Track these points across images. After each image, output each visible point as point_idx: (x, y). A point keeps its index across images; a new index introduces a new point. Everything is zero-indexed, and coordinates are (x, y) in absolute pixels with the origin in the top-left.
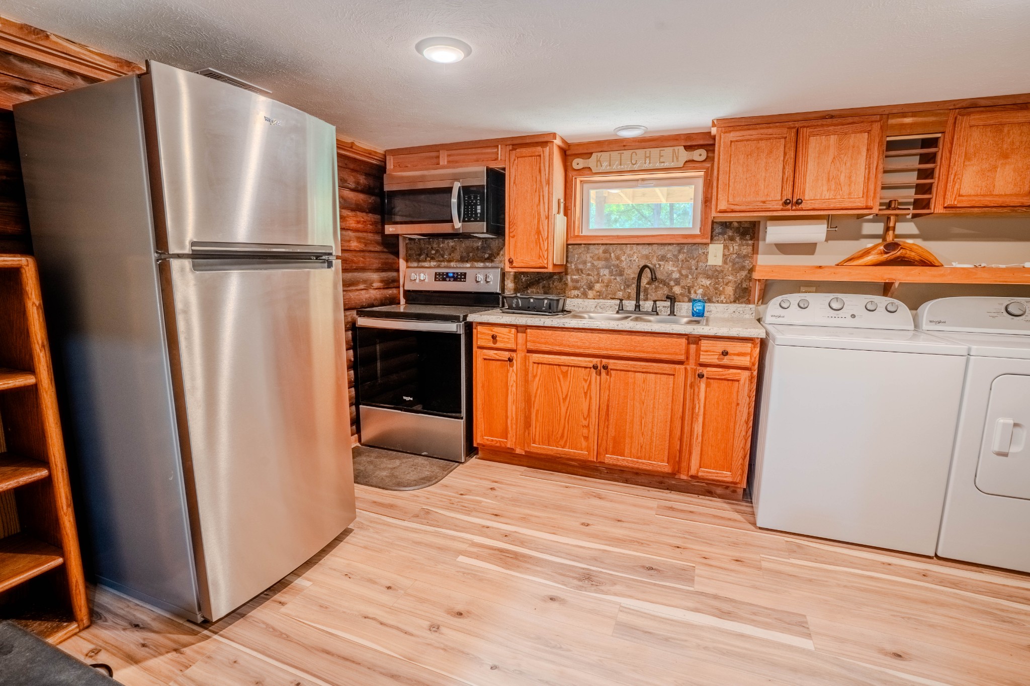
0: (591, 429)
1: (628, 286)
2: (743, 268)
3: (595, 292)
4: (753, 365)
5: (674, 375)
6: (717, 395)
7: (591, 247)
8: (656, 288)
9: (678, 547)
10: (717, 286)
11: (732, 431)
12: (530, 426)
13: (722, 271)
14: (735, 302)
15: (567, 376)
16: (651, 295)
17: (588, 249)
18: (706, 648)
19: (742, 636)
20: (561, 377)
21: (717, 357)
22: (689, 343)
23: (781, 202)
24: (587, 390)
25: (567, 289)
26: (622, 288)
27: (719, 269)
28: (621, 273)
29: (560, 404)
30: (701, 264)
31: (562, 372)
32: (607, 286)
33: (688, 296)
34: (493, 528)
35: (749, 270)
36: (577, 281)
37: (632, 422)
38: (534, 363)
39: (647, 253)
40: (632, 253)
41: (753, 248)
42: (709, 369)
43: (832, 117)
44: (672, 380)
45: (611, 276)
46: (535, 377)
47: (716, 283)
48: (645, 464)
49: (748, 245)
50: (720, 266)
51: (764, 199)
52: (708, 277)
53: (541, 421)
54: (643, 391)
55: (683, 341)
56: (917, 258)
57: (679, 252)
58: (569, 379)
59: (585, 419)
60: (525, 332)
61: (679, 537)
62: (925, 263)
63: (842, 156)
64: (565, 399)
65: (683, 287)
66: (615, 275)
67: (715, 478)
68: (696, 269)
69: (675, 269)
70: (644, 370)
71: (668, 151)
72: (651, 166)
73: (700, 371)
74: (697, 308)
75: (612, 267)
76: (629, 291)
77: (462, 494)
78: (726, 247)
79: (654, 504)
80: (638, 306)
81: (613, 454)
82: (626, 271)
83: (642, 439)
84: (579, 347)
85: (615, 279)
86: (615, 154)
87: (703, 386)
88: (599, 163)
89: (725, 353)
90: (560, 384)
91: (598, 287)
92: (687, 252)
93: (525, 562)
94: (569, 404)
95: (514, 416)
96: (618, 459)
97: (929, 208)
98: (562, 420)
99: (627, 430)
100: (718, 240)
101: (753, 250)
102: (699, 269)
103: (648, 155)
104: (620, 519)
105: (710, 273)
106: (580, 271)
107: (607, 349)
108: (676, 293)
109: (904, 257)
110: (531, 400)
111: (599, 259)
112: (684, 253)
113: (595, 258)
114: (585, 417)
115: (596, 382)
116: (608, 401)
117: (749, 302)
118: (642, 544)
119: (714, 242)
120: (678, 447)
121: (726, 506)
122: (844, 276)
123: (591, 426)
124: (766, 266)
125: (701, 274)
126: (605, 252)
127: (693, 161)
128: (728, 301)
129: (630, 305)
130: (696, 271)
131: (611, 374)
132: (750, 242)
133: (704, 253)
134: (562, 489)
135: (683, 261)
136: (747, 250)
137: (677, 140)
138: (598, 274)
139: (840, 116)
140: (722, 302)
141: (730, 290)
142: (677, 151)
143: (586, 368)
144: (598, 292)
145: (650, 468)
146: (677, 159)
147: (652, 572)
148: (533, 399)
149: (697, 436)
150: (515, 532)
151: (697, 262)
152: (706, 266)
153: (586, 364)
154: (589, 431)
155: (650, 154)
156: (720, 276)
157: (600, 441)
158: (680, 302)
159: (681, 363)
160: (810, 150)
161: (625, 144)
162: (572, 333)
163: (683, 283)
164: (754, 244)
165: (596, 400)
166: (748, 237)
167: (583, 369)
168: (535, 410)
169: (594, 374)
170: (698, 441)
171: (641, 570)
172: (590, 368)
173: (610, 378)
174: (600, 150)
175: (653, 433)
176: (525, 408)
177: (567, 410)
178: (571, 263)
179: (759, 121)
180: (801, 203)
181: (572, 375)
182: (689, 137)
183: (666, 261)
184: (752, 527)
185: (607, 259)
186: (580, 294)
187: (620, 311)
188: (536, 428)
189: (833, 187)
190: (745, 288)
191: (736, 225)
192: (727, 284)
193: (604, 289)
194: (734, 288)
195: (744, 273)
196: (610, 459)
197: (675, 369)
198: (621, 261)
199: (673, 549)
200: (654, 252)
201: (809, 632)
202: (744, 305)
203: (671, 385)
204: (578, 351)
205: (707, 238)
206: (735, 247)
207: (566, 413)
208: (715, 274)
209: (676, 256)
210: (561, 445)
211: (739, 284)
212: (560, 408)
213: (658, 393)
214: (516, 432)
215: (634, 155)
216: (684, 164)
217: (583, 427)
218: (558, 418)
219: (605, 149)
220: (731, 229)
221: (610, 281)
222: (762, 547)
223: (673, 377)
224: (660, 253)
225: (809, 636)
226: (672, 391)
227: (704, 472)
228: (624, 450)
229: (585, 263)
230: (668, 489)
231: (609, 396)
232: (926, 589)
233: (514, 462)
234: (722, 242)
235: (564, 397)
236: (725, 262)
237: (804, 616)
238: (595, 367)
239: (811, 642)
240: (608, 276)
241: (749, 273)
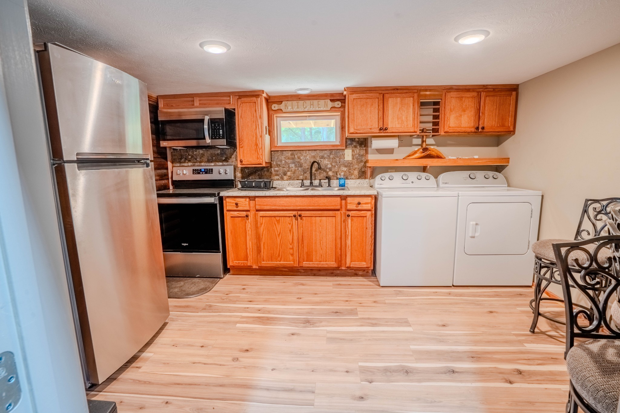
0: (294, 249)
1: (305, 173)
2: (361, 161)
3: (287, 177)
4: (372, 208)
5: (335, 217)
6: (357, 225)
7: (284, 152)
8: (320, 173)
9: (347, 301)
10: (350, 171)
11: (365, 242)
12: (261, 252)
13: (352, 163)
14: (359, 178)
15: (280, 222)
16: (318, 177)
17: (283, 153)
18: (369, 340)
19: (383, 332)
20: (276, 223)
21: (355, 206)
22: (341, 200)
23: (378, 129)
24: (291, 229)
25: (272, 176)
26: (302, 174)
27: (350, 162)
28: (301, 166)
29: (276, 238)
30: (341, 160)
31: (277, 220)
32: (294, 173)
33: (336, 177)
34: (251, 308)
35: (365, 162)
36: (277, 171)
37: (316, 243)
38: (261, 217)
39: (314, 155)
40: (306, 155)
41: (366, 151)
42: (352, 212)
43: (397, 89)
44: (335, 219)
45: (296, 167)
46: (261, 224)
47: (350, 169)
48: (324, 264)
49: (363, 150)
50: (351, 161)
51: (370, 127)
52: (346, 166)
53: (267, 248)
54: (320, 226)
55: (339, 199)
56: (435, 155)
57: (330, 154)
58: (280, 224)
59: (291, 244)
60: (254, 200)
61: (347, 297)
62: (439, 157)
63: (403, 108)
64: (279, 235)
65: (333, 172)
66: (298, 167)
67: (358, 266)
68: (339, 162)
69: (329, 163)
70: (320, 215)
71: (322, 102)
72: (314, 109)
73: (348, 213)
74: (342, 182)
75: (296, 163)
76: (306, 175)
77: (227, 294)
78: (353, 151)
79: (330, 284)
80: (311, 183)
81: (307, 261)
82: (303, 165)
83: (321, 251)
84: (285, 206)
85: (298, 169)
86: (295, 103)
87: (350, 221)
88: (286, 107)
89: (359, 204)
90: (276, 227)
91: (289, 173)
92: (334, 154)
93: (274, 320)
94: (281, 238)
95: (251, 247)
96: (310, 264)
97: (438, 132)
98: (278, 247)
99: (313, 248)
100: (349, 147)
101: (366, 152)
102: (341, 162)
103: (312, 103)
104: (316, 293)
105: (346, 164)
106: (279, 166)
107: (300, 206)
108: (330, 175)
109: (430, 154)
110: (260, 237)
111: (289, 159)
112: (333, 154)
113: (287, 158)
114: (291, 243)
115: (295, 224)
116: (303, 233)
117: (365, 178)
118: (330, 302)
119: (347, 149)
120: (340, 253)
121: (365, 279)
122: (407, 163)
123: (294, 248)
124: (373, 160)
125: (342, 165)
126: (292, 155)
127: (335, 107)
128: (356, 178)
129: (307, 182)
130: (339, 164)
131: (303, 219)
132: (364, 148)
133: (343, 154)
134: (282, 283)
135: (332, 158)
136: (363, 152)
137: (326, 96)
138: (289, 167)
139: (401, 89)
140: (353, 179)
141: (356, 173)
142: (326, 102)
143: (289, 217)
144: (289, 176)
145: (326, 266)
146: (327, 106)
147: (338, 314)
148: (261, 237)
149: (349, 247)
150: (264, 308)
151: (340, 159)
152: (344, 161)
153: (290, 215)
154: (293, 251)
155: (313, 103)
156: (351, 165)
157: (299, 256)
158: (332, 180)
159: (338, 210)
160: (389, 104)
161: (300, 97)
162: (281, 199)
163: (333, 170)
164: (366, 149)
165: (296, 234)
166: (363, 146)
167: (288, 217)
168: (263, 243)
169: (294, 220)
170: (349, 249)
171: (332, 314)
172: (292, 217)
173: (303, 221)
174: (287, 100)
175: (326, 247)
176: (257, 243)
177: (281, 241)
178: (274, 161)
179: (366, 89)
180: (387, 129)
181: (282, 222)
182: (332, 95)
183: (324, 159)
184: (378, 287)
185: (293, 159)
186: (279, 178)
187: (302, 186)
188: (264, 252)
189: (400, 122)
190: (363, 171)
191: (357, 140)
192: (355, 170)
193: (292, 175)
194: (358, 172)
195: (362, 164)
196: (306, 264)
197: (336, 213)
198: (301, 159)
199: (345, 302)
200: (318, 154)
201: (409, 324)
202: (363, 180)
203: (334, 222)
204: (284, 208)
205: (343, 147)
206: (357, 151)
207: (280, 242)
208: (348, 165)
209: (329, 156)
210: (278, 260)
211: (360, 169)
212: (277, 240)
213: (328, 227)
214: (253, 256)
215: (305, 103)
216: (330, 109)
217: (290, 249)
218: (276, 246)
219: (289, 100)
220: (355, 142)
221: (295, 170)
222: (384, 294)
223: (334, 217)
224: (321, 155)
225: (410, 326)
226: (335, 225)
227: (353, 264)
228: (312, 258)
229: (281, 161)
230: (336, 276)
231: (303, 231)
232: (451, 299)
233: (251, 274)
234: (351, 148)
235: (278, 234)
236: (353, 159)
237: (407, 319)
238: (295, 216)
239: (411, 328)
240: (294, 168)
241: (365, 164)
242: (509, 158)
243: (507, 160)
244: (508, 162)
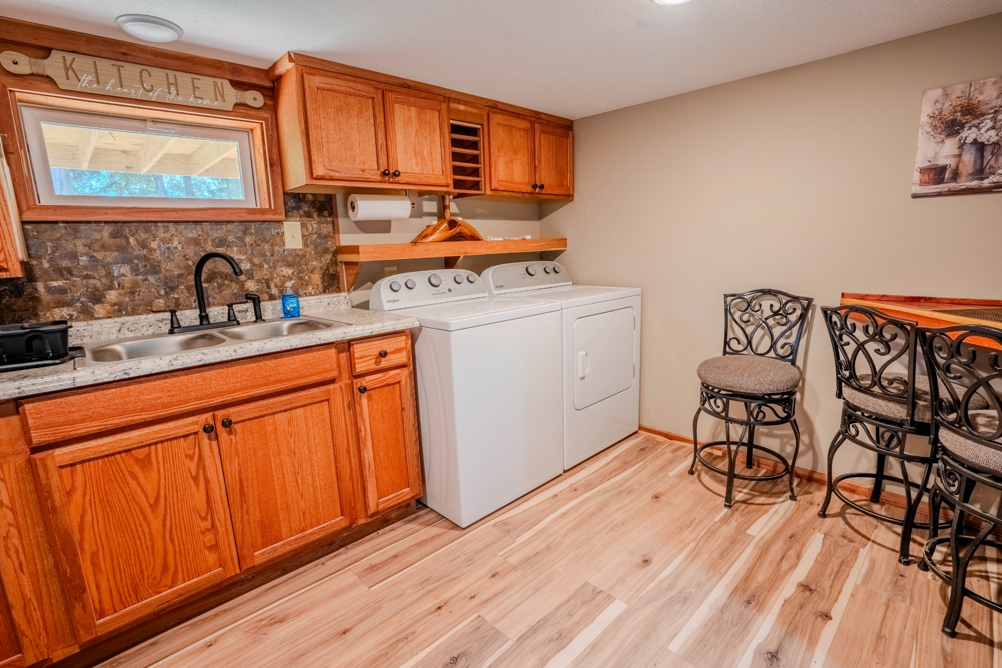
0: (220, 529)
1: (173, 289)
2: (326, 250)
3: (108, 307)
4: (409, 360)
5: (328, 400)
6: (380, 406)
7: (83, 227)
8: (220, 286)
9: (439, 608)
10: (301, 275)
11: (402, 441)
12: (82, 591)
13: (304, 256)
14: (324, 292)
15: (150, 462)
16: (215, 298)
17: (77, 231)
20: (137, 469)
21: (374, 361)
22: (338, 353)
23: (379, 173)
24: (197, 472)
25: (40, 308)
26: (162, 292)
27: (300, 253)
28: (155, 270)
29: (145, 519)
30: (276, 248)
31: (137, 460)
32: (132, 293)
33: (268, 293)
35: (334, 253)
36: (62, 291)
37: (284, 487)
38: (61, 467)
39: (195, 236)
40: (168, 235)
41: (334, 226)
42: (368, 378)
43: (409, 87)
44: (327, 406)
45: (137, 275)
46: (69, 494)
47: (301, 271)
49: (327, 222)
50: (300, 250)
51: (361, 167)
52: (289, 265)
53: (109, 567)
54: (291, 436)
55: (333, 351)
56: (469, 233)
57: (245, 232)
58: (155, 468)
59: (204, 519)
60: (19, 413)
61: (425, 595)
62: (474, 238)
63: (423, 130)
64: (154, 506)
65: (259, 281)
66: (144, 274)
67: (396, 502)
68: (272, 255)
69: (243, 257)
70: (288, 407)
71: (206, 83)
72: (180, 100)
73: (359, 385)
74: (291, 305)
75: (136, 261)
76: (176, 296)
78: (303, 226)
80: (204, 317)
81: (264, 545)
82: (163, 265)
83: (303, 502)
84: (164, 406)
85: (146, 280)
86: (106, 65)
87: (365, 401)
88: (70, 73)
89: (383, 354)
90: (139, 484)
91: (112, 296)
92: (256, 232)
94: (166, 510)
96: (275, 550)
97: (479, 189)
98: (159, 543)
99: (279, 502)
100: (293, 216)
101: (334, 229)
102: (275, 255)
103: (172, 80)
105: (290, 259)
106: (65, 273)
107: (220, 394)
108: (251, 290)
109: (461, 233)
110: (72, 542)
111: (104, 247)
112: (251, 234)
113: (97, 246)
114: (203, 515)
115: (212, 452)
116: (240, 472)
117: (339, 290)
118: (407, 638)
119: (289, 219)
120: (351, 490)
122: (420, 252)
123: (218, 525)
124: (368, 246)
125: (279, 261)
126: (113, 235)
127: (245, 105)
128: (317, 292)
129: (189, 316)
130: (272, 258)
131: (235, 430)
132: (329, 219)
133: (278, 233)
135: (252, 245)
136: (327, 229)
137: (218, 68)
138: (109, 274)
139: (416, 89)
140: (310, 295)
141: (316, 278)
142: (220, 85)
143: (186, 436)
144: (115, 304)
145: (322, 534)
146: (222, 96)
148: (77, 537)
149: (369, 465)
151: (272, 245)
152: (284, 250)
153: (187, 429)
154: (217, 534)
155: (176, 79)
156: (303, 261)
157: (239, 540)
158: (264, 301)
159: (332, 381)
160: (397, 119)
161: (124, 51)
163: (257, 275)
164: (333, 221)
165: (218, 480)
166: (326, 213)
167: (182, 439)
168: (88, 557)
169: (206, 441)
170: (371, 470)
172: (196, 433)
173: (236, 435)
174: (71, 49)
175: (315, 487)
176: (60, 565)
177: (164, 520)
178: (39, 258)
180: (398, 175)
181: (160, 458)
182: (235, 68)
183: (228, 246)
184: (456, 533)
185: (121, 249)
186: (75, 314)
187: (176, 330)
188: (98, 587)
189: (420, 162)
190: (333, 274)
191: (310, 197)
192: (312, 272)
193: (127, 299)
194: (321, 276)
195: (329, 257)
196: (261, 556)
197: (329, 391)
198: (151, 250)
199: (439, 615)
200: (207, 233)
201: (606, 594)
202: (336, 295)
203: (327, 414)
205: (280, 214)
206: (313, 224)
207: (164, 526)
208: (295, 260)
209: (241, 239)
210: (166, 586)
211: (326, 270)
212: (148, 524)
213: (312, 431)
214: (45, 624)
215: (145, 74)
216: (233, 108)
217: (203, 533)
218: (149, 543)
219: (82, 50)
220: (306, 203)
221: (135, 285)
222: (488, 546)
223: (327, 403)
224: (216, 235)
225: (610, 598)
226: (329, 422)
227: (384, 502)
228: (280, 531)
229: (74, 256)
230: (341, 547)
231: (239, 465)
234: (298, 219)
235: (152, 501)
236: (305, 245)
237: (586, 583)
238: (209, 430)
239: (617, 602)
240: (129, 276)
241: (334, 256)
242: (566, 239)
243: (563, 241)
244: (566, 246)
